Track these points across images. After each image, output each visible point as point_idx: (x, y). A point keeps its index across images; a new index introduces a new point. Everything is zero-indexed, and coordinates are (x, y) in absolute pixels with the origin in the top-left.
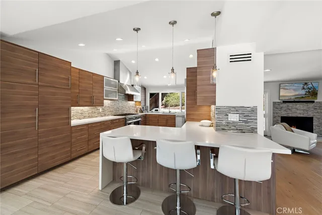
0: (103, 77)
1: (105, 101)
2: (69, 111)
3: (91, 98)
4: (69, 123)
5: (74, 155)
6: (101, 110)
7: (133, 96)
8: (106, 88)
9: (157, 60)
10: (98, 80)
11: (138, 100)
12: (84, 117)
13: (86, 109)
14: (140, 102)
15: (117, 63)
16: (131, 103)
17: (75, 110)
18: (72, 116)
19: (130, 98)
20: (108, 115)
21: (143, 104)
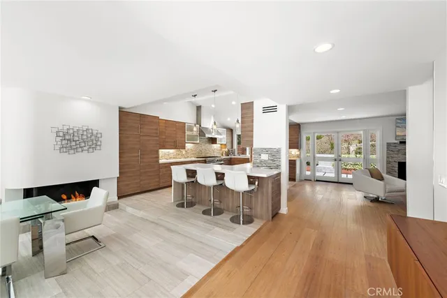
0: (185, 123)
1: (187, 145)
2: (157, 152)
3: (175, 142)
4: (158, 161)
5: (161, 185)
6: (184, 153)
7: (216, 139)
8: (187, 133)
9: (234, 103)
10: (181, 126)
11: (223, 143)
12: (170, 158)
13: (172, 151)
14: (225, 145)
15: (199, 108)
16: (215, 146)
17: (162, 152)
18: (160, 156)
19: (213, 141)
20: (191, 157)
21: (229, 146)
